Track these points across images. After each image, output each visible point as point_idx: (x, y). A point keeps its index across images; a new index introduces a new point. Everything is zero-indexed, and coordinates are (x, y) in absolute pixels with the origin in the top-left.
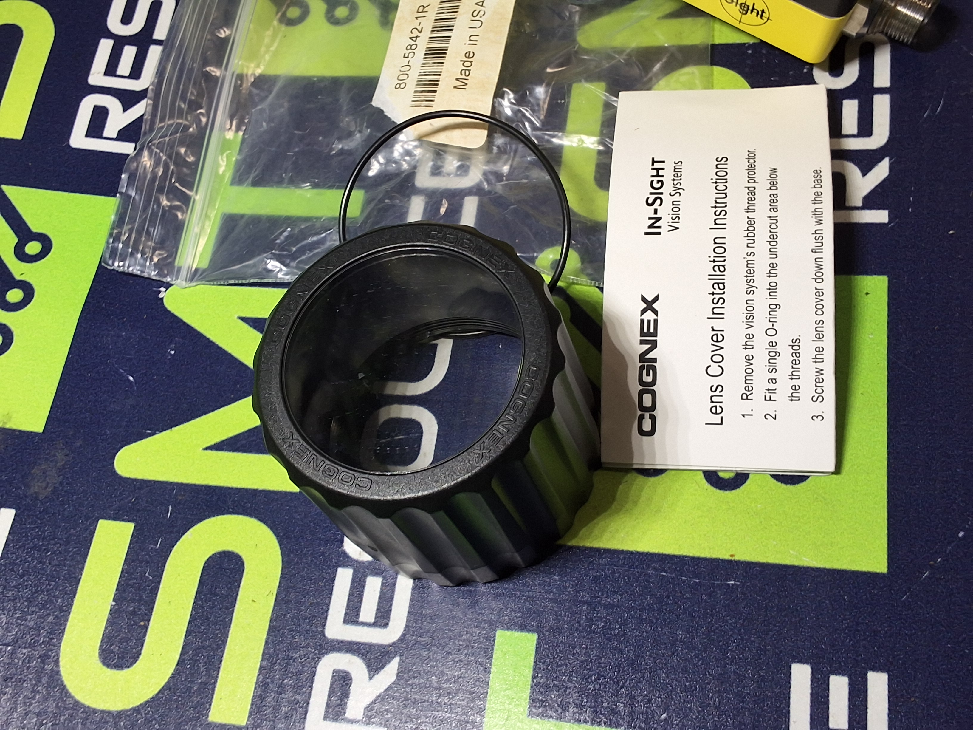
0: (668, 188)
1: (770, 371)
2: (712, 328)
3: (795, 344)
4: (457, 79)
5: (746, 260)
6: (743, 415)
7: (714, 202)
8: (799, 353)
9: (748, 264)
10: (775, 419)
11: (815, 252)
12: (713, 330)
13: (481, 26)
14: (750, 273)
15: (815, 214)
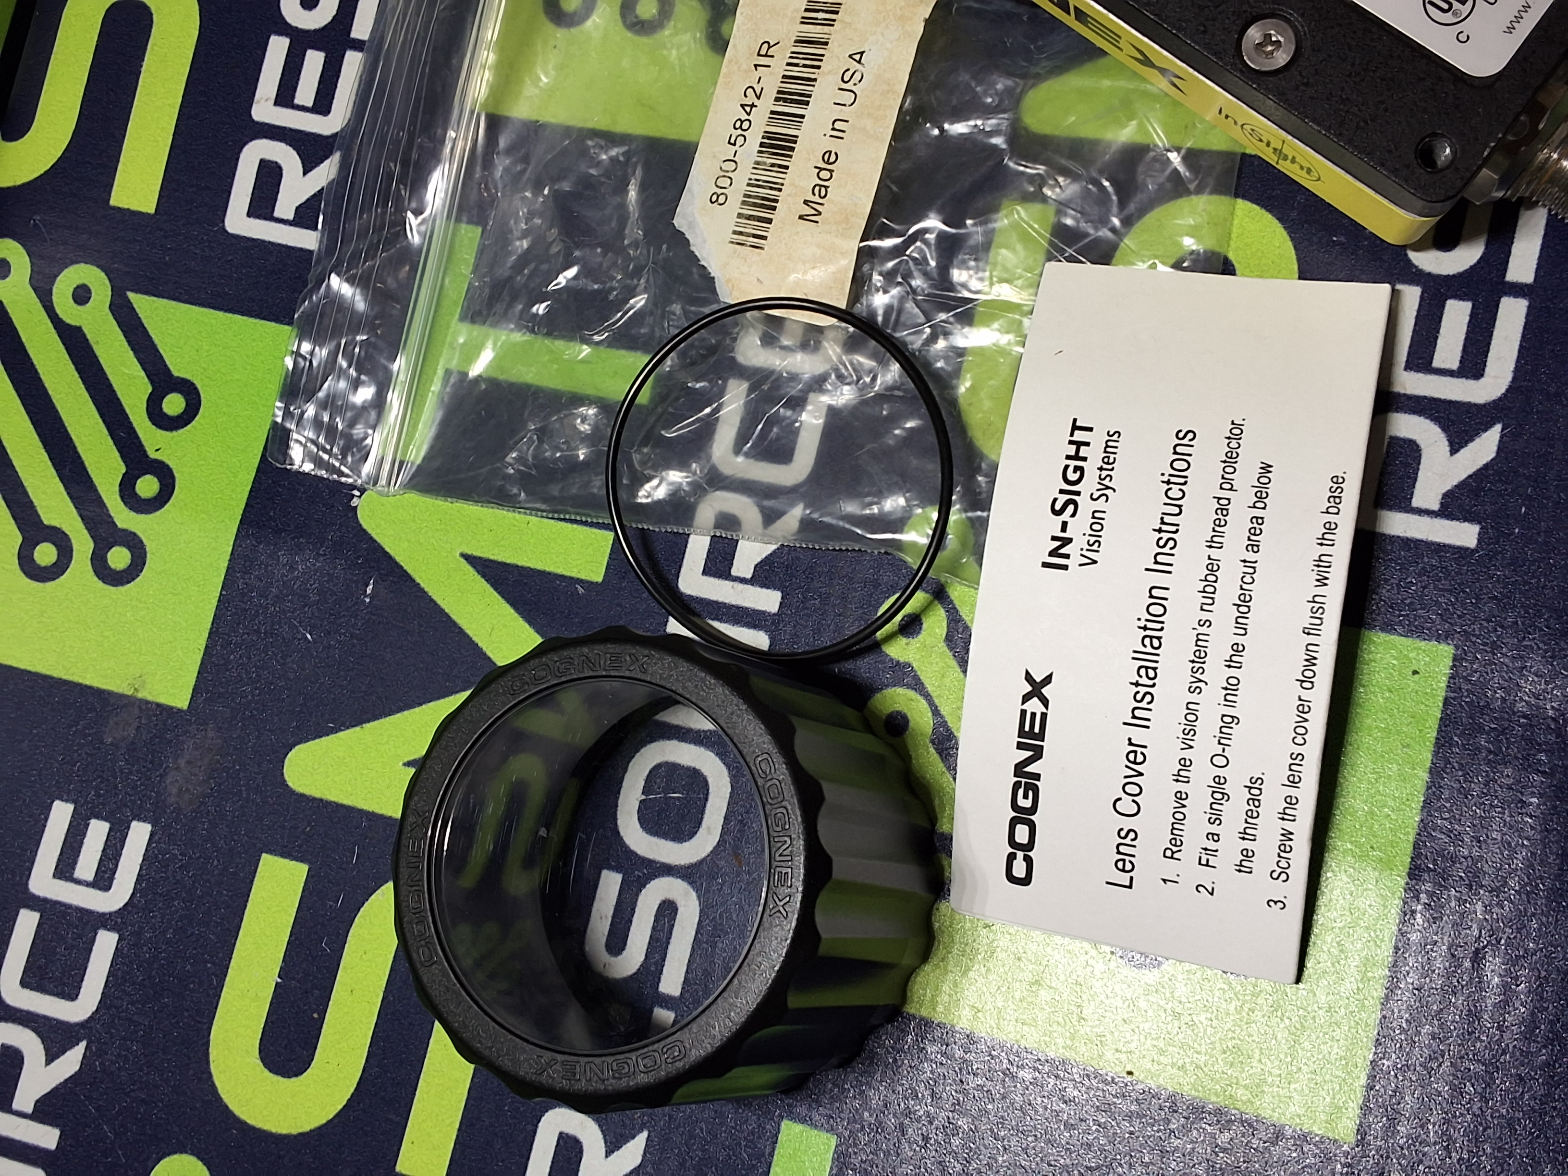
0: (1090, 484)
1: (1212, 821)
2: (1130, 739)
3: (1255, 785)
4: (806, 202)
5: (1196, 632)
6: (1164, 881)
7: (1159, 521)
8: (1259, 800)
9: (1198, 640)
10: (1212, 894)
11: (1308, 634)
12: (1131, 744)
13: (852, 104)
14: (1199, 658)
15: (1318, 566)
